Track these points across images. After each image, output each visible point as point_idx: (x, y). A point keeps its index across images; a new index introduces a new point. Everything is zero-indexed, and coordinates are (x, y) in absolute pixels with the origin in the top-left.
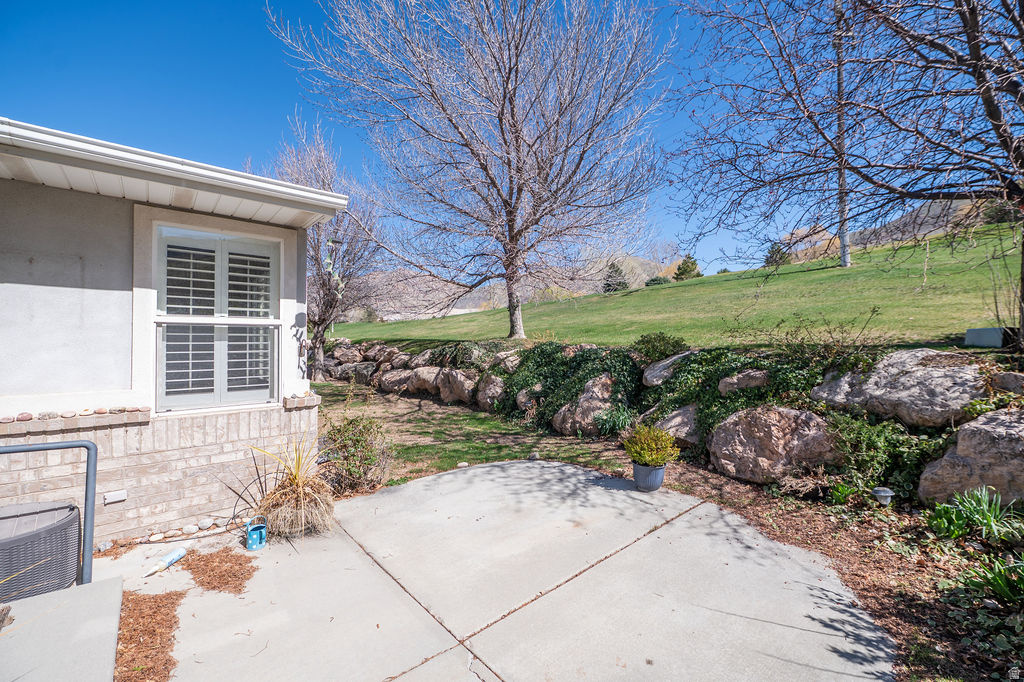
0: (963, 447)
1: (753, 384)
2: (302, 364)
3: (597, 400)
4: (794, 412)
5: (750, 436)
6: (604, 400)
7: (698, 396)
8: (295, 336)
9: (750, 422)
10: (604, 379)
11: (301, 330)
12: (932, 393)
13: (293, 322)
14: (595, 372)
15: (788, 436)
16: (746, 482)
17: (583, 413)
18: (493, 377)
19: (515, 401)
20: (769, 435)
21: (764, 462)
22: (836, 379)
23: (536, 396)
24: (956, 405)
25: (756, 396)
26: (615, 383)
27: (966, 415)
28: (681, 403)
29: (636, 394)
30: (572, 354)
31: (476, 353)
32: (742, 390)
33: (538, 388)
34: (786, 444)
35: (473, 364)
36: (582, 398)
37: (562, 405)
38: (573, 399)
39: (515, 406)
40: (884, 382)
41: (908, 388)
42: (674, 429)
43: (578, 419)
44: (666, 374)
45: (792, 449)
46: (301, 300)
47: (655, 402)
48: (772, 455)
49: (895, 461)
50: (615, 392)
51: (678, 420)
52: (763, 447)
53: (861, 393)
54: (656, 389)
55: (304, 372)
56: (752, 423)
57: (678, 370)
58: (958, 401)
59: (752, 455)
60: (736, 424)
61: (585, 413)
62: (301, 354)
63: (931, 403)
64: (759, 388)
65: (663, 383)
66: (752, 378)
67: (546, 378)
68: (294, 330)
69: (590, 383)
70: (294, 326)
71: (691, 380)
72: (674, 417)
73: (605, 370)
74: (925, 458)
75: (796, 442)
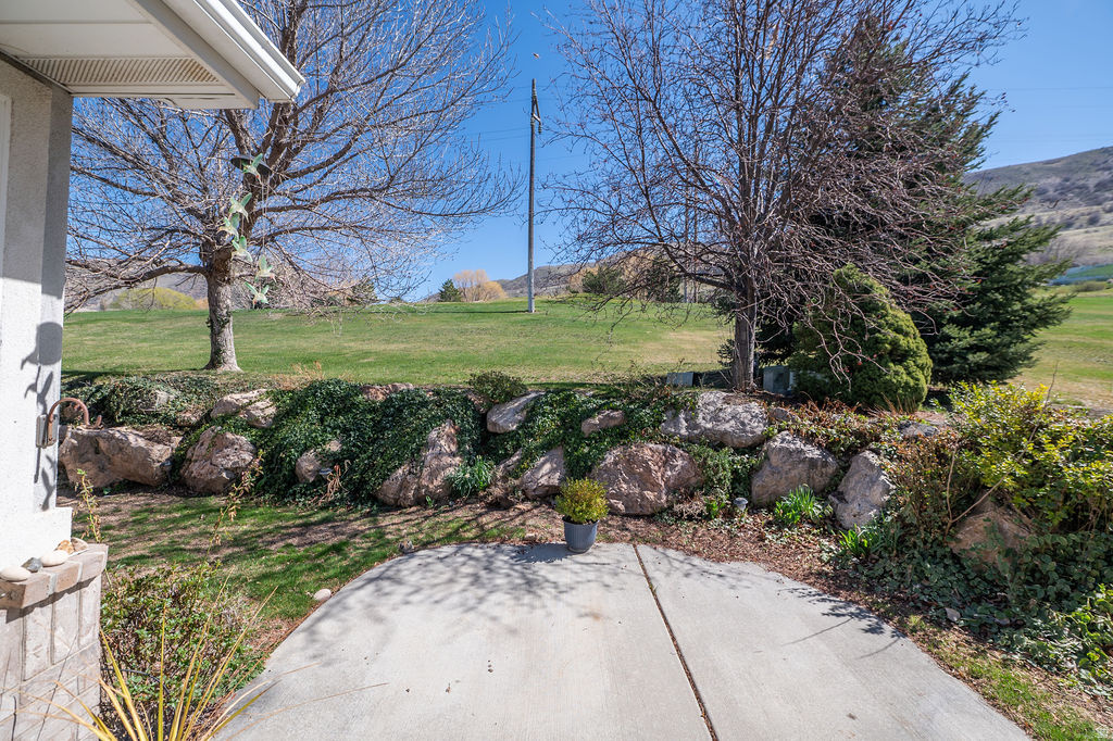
0: (774, 460)
1: (612, 423)
2: (45, 465)
3: (444, 457)
4: (661, 447)
5: (631, 473)
6: (453, 455)
7: (564, 439)
8: (33, 387)
9: (629, 460)
10: (448, 428)
11: (46, 370)
12: (743, 424)
13: (30, 346)
14: (435, 420)
15: (662, 469)
16: (637, 517)
17: (431, 474)
18: (229, 436)
19: (293, 470)
20: (649, 470)
21: (650, 495)
22: (676, 416)
23: (336, 460)
24: (758, 431)
25: (620, 434)
26: (460, 432)
27: (768, 438)
28: (547, 447)
29: (486, 443)
30: (381, 398)
31: (163, 396)
32: (604, 430)
33: (334, 446)
34: (662, 476)
35: (156, 415)
36: (429, 454)
37: (396, 467)
38: (415, 457)
39: (293, 477)
40: (709, 417)
41: (728, 422)
42: (546, 477)
43: (424, 483)
44: (519, 418)
45: (668, 479)
46: (52, 289)
47: (516, 448)
48: (654, 486)
49: (736, 477)
50: (460, 444)
51: (547, 467)
52: (645, 481)
53: (697, 426)
54: (512, 435)
55: (49, 490)
56: (630, 461)
57: (532, 412)
58: (759, 428)
59: (637, 491)
60: (616, 463)
61: (433, 475)
62: (43, 441)
63: (745, 431)
64: (618, 427)
65: (519, 428)
66: (612, 418)
67: (345, 431)
68: (31, 369)
69: (433, 435)
70: (30, 359)
71: (548, 423)
72: (543, 464)
73: (447, 417)
74: (754, 470)
75: (669, 473)
